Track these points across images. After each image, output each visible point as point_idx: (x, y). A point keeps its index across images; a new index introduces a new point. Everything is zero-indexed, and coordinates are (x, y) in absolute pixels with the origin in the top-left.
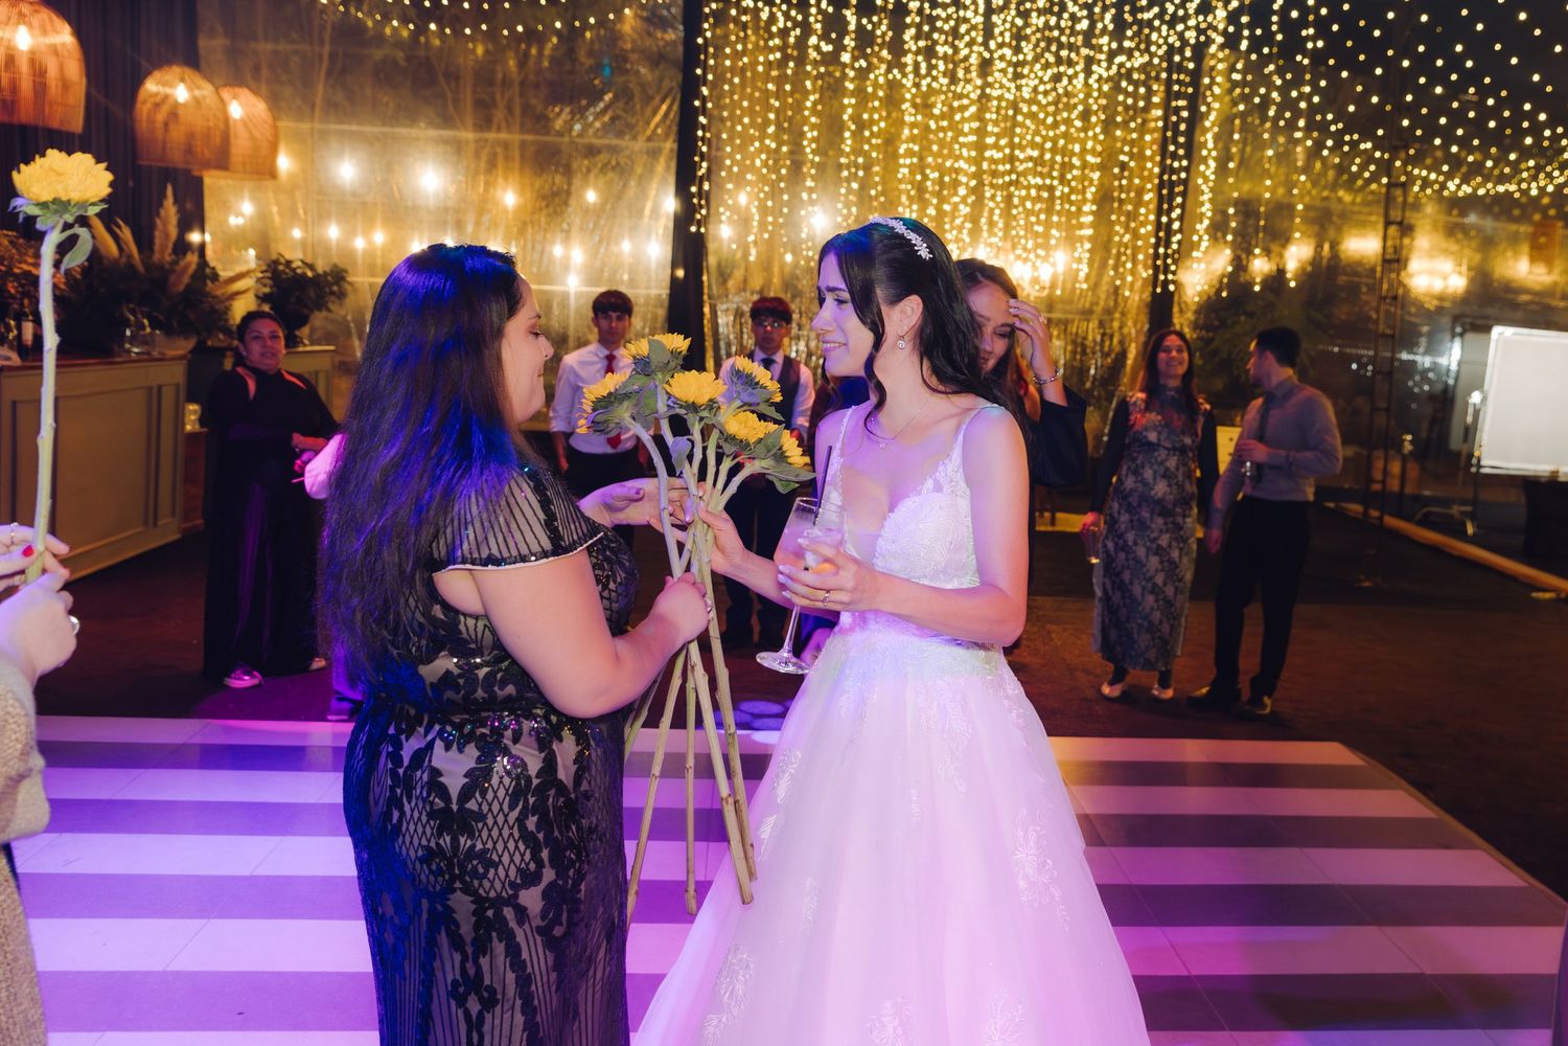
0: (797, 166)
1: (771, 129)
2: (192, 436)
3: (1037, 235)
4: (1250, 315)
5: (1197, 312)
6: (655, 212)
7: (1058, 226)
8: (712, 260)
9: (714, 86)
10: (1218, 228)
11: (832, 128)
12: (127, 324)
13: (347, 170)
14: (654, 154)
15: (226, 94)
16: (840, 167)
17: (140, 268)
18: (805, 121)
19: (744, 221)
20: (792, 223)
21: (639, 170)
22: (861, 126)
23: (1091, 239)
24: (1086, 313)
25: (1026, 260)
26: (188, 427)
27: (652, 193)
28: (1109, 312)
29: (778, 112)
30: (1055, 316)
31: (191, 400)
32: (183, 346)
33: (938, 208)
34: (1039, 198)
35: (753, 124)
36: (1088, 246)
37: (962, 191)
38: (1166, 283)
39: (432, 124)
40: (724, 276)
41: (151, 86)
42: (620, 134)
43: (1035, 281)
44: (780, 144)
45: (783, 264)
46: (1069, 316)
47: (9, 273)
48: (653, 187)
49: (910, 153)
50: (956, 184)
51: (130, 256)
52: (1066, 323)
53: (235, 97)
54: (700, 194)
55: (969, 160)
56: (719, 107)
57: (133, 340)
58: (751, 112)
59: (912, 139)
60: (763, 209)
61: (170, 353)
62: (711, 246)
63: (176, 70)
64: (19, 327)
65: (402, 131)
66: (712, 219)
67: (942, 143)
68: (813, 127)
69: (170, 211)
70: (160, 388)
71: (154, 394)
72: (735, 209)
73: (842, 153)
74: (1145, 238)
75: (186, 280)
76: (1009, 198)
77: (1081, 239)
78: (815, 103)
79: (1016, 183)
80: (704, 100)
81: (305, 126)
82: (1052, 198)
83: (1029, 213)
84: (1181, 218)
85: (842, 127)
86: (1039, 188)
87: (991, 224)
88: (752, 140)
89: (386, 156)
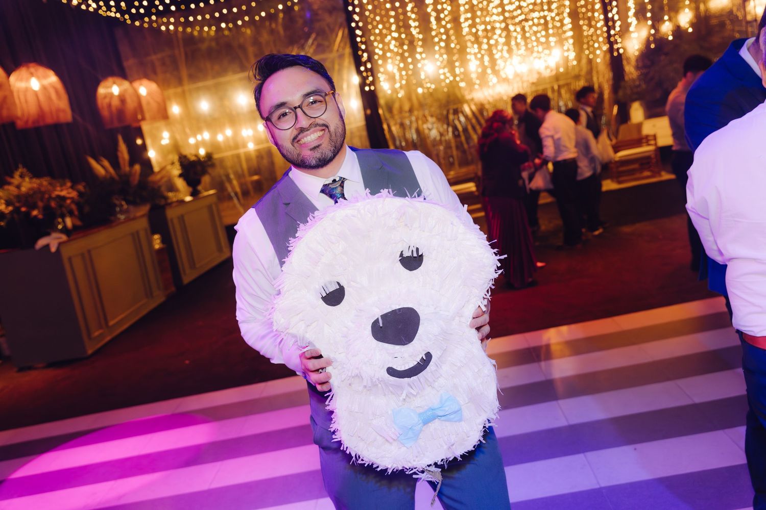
0: (412, 43)
1: (394, 27)
2: (159, 251)
3: (542, 43)
4: (666, 54)
5: (637, 61)
6: (349, 86)
7: (553, 35)
8: (382, 102)
9: (361, 14)
10: (640, 13)
11: (424, 20)
12: (115, 205)
13: (204, 105)
14: (341, 56)
15: (136, 84)
16: (434, 37)
17: (116, 177)
18: (410, 18)
19: (392, 78)
20: (416, 72)
21: (336, 67)
22: (438, 12)
23: (572, 37)
24: (577, 77)
25: (540, 58)
26: (157, 246)
27: (345, 76)
28: (590, 72)
29: (394, 17)
30: (561, 83)
31: (154, 233)
32: (145, 209)
33: (488, 43)
34: (539, 24)
35: (384, 27)
36: (571, 41)
37: (498, 32)
38: (618, 50)
39: (235, 72)
40: (390, 109)
41: (102, 90)
42: (323, 52)
43: (547, 67)
44: (400, 34)
45: (417, 94)
46: (569, 81)
47: (50, 198)
48: (345, 73)
49: (466, 19)
50: (493, 29)
51: (110, 173)
52: (568, 85)
53: (141, 85)
54: (367, 70)
55: (498, 14)
56: (366, 23)
57: (122, 212)
58: (381, 22)
59: (466, 11)
60: (400, 70)
61: (139, 214)
62: (380, 95)
63: (110, 80)
64: (64, 222)
65: (223, 79)
66: (377, 82)
67: (482, 10)
68: (414, 20)
69: (123, 148)
70: (137, 232)
71: (135, 236)
72: (386, 72)
73: (431, 29)
74: (601, 28)
75: (137, 178)
76: (523, 29)
77: (566, 39)
78: (412, 8)
79: (526, 20)
80: (357, 22)
81: (179, 90)
82: (546, 23)
83: (535, 33)
84: (618, 13)
85: (429, 15)
86: (539, 19)
87: (517, 44)
88: (386, 36)
89: (220, 93)
